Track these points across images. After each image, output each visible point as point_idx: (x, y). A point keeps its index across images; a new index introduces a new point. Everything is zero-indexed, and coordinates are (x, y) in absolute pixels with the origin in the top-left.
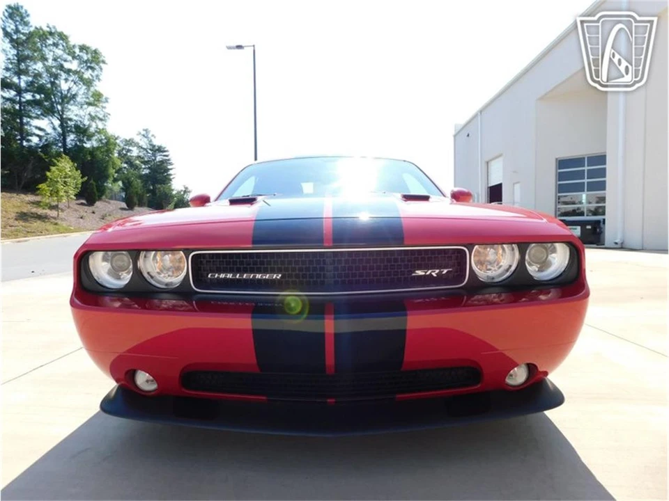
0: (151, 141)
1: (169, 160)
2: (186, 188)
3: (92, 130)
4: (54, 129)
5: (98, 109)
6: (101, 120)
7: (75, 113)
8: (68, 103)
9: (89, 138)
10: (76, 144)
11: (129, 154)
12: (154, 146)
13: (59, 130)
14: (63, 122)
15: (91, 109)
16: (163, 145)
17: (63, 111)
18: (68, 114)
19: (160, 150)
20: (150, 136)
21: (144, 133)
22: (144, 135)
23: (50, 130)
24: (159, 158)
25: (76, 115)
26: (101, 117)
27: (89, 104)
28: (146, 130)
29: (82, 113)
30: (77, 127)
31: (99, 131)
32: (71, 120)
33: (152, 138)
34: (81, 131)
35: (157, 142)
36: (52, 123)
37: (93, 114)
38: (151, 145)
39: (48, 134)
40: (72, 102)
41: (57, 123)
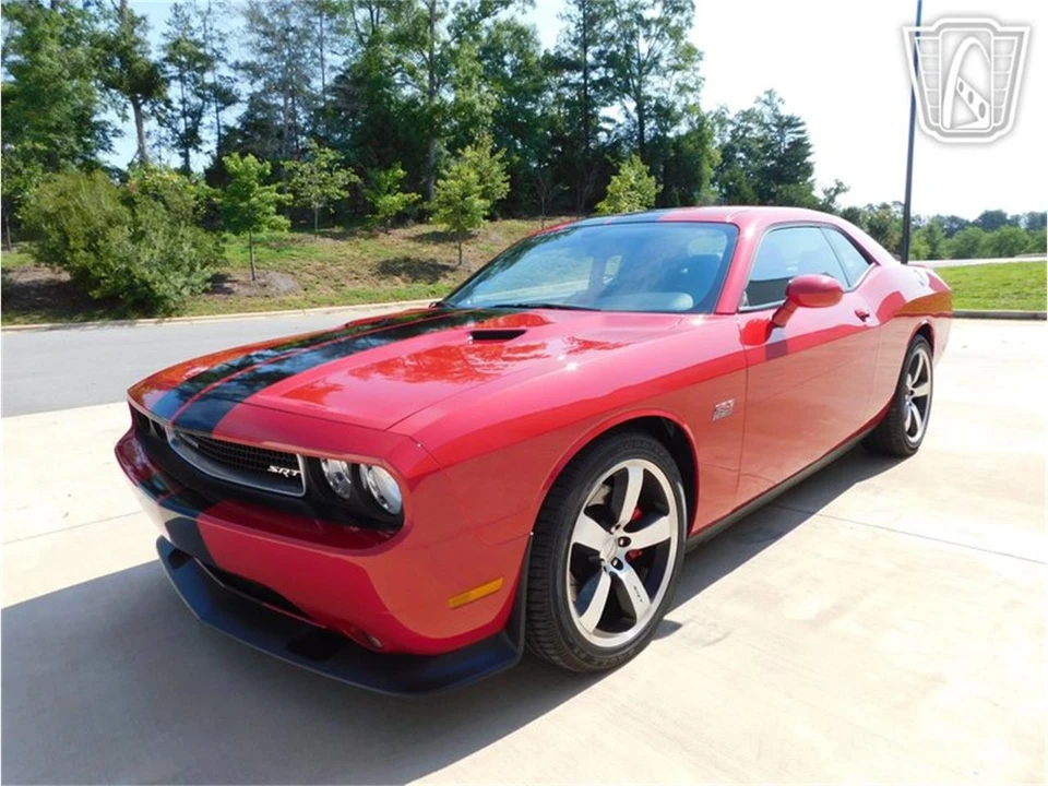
0: (776, 110)
1: (805, 139)
2: (840, 184)
3: (678, 108)
4: (627, 116)
5: (687, 74)
6: (692, 90)
7: (657, 86)
8: (648, 72)
9: (676, 121)
10: (656, 134)
11: (747, 135)
12: (780, 118)
13: (635, 116)
14: (640, 101)
15: (678, 75)
16: (796, 115)
17: (639, 87)
18: (648, 90)
19: (789, 123)
20: (775, 101)
21: (766, 97)
22: (765, 102)
23: (621, 119)
24: (790, 137)
25: (657, 90)
26: (692, 85)
27: (676, 68)
28: (769, 93)
29: (666, 84)
30: (658, 108)
31: (687, 109)
32: (649, 98)
33: (780, 104)
34: (665, 114)
35: (785, 111)
36: (625, 108)
37: (681, 82)
38: (776, 117)
39: (619, 125)
40: (653, 70)
41: (631, 105)
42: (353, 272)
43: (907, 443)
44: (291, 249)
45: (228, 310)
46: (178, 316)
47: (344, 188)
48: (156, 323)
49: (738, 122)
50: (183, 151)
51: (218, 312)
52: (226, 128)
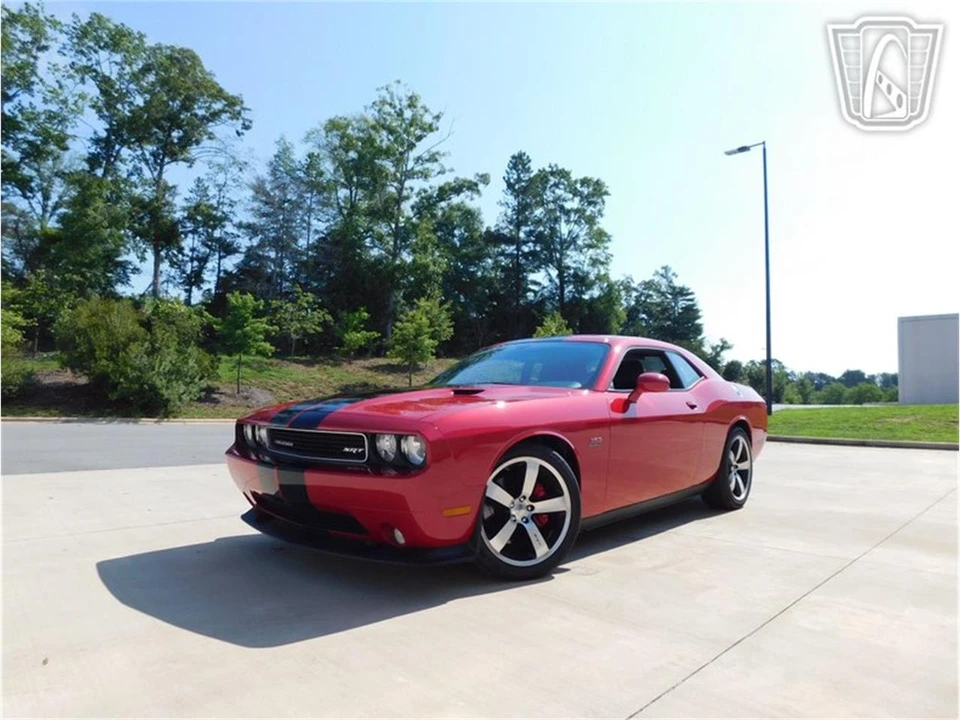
0: (671, 282)
1: (694, 305)
2: (724, 342)
3: (592, 277)
4: (551, 280)
5: (598, 251)
6: (602, 263)
7: (574, 259)
8: (567, 248)
9: (590, 286)
10: (574, 296)
11: (648, 300)
12: (674, 288)
13: (557, 281)
14: (561, 269)
15: (591, 251)
16: (686, 286)
17: (560, 259)
18: (568, 262)
19: (681, 292)
20: (670, 274)
21: (663, 272)
22: (662, 275)
23: (546, 283)
24: (682, 303)
25: (575, 262)
26: (602, 260)
27: (590, 246)
28: (665, 268)
29: (582, 258)
30: (575, 275)
31: (599, 278)
32: (569, 268)
33: (673, 278)
34: (581, 281)
35: (678, 283)
36: (549, 275)
37: (594, 257)
38: (671, 287)
39: (544, 288)
40: (572, 247)
41: (554, 273)
42: (320, 392)
43: (733, 499)
44: (270, 370)
45: (216, 415)
46: (175, 417)
47: (320, 324)
48: (156, 422)
49: (640, 289)
50: (187, 287)
51: (208, 416)
52: (225, 272)
